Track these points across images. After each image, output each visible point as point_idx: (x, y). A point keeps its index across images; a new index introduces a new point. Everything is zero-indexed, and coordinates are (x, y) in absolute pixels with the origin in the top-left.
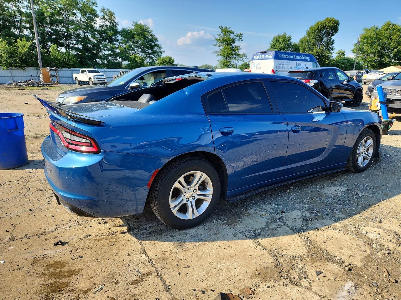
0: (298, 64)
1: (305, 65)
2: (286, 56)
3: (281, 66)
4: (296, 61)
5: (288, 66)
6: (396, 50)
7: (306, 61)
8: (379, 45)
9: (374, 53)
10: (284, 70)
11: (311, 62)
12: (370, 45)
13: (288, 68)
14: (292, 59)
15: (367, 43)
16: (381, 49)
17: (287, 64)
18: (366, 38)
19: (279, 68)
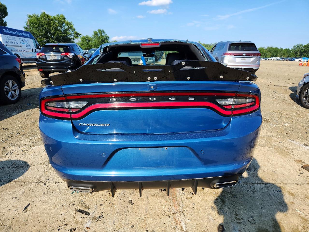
0: (22, 40)
1: (27, 41)
2: (10, 31)
3: (9, 41)
4: (20, 37)
5: (15, 41)
6: (56, 34)
7: (27, 37)
8: (43, 29)
9: (41, 35)
10: (12, 44)
11: (31, 38)
12: (37, 28)
13: (15, 43)
14: (16, 35)
15: (34, 27)
16: (45, 33)
17: (12, 39)
18: (32, 23)
19: (8, 42)
